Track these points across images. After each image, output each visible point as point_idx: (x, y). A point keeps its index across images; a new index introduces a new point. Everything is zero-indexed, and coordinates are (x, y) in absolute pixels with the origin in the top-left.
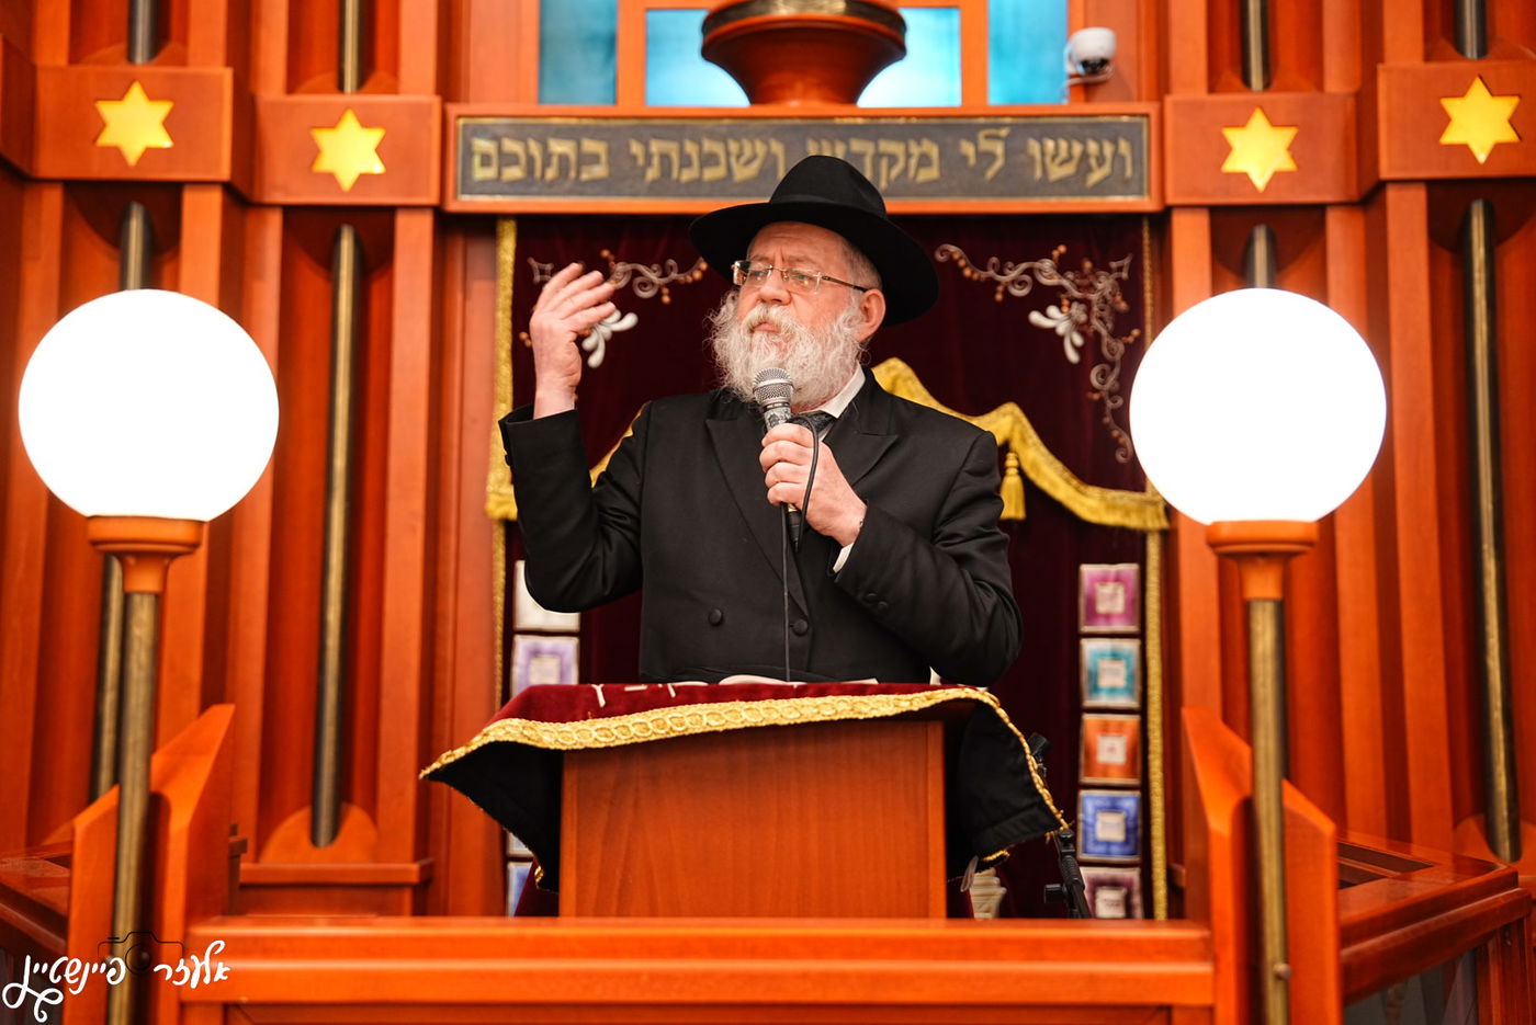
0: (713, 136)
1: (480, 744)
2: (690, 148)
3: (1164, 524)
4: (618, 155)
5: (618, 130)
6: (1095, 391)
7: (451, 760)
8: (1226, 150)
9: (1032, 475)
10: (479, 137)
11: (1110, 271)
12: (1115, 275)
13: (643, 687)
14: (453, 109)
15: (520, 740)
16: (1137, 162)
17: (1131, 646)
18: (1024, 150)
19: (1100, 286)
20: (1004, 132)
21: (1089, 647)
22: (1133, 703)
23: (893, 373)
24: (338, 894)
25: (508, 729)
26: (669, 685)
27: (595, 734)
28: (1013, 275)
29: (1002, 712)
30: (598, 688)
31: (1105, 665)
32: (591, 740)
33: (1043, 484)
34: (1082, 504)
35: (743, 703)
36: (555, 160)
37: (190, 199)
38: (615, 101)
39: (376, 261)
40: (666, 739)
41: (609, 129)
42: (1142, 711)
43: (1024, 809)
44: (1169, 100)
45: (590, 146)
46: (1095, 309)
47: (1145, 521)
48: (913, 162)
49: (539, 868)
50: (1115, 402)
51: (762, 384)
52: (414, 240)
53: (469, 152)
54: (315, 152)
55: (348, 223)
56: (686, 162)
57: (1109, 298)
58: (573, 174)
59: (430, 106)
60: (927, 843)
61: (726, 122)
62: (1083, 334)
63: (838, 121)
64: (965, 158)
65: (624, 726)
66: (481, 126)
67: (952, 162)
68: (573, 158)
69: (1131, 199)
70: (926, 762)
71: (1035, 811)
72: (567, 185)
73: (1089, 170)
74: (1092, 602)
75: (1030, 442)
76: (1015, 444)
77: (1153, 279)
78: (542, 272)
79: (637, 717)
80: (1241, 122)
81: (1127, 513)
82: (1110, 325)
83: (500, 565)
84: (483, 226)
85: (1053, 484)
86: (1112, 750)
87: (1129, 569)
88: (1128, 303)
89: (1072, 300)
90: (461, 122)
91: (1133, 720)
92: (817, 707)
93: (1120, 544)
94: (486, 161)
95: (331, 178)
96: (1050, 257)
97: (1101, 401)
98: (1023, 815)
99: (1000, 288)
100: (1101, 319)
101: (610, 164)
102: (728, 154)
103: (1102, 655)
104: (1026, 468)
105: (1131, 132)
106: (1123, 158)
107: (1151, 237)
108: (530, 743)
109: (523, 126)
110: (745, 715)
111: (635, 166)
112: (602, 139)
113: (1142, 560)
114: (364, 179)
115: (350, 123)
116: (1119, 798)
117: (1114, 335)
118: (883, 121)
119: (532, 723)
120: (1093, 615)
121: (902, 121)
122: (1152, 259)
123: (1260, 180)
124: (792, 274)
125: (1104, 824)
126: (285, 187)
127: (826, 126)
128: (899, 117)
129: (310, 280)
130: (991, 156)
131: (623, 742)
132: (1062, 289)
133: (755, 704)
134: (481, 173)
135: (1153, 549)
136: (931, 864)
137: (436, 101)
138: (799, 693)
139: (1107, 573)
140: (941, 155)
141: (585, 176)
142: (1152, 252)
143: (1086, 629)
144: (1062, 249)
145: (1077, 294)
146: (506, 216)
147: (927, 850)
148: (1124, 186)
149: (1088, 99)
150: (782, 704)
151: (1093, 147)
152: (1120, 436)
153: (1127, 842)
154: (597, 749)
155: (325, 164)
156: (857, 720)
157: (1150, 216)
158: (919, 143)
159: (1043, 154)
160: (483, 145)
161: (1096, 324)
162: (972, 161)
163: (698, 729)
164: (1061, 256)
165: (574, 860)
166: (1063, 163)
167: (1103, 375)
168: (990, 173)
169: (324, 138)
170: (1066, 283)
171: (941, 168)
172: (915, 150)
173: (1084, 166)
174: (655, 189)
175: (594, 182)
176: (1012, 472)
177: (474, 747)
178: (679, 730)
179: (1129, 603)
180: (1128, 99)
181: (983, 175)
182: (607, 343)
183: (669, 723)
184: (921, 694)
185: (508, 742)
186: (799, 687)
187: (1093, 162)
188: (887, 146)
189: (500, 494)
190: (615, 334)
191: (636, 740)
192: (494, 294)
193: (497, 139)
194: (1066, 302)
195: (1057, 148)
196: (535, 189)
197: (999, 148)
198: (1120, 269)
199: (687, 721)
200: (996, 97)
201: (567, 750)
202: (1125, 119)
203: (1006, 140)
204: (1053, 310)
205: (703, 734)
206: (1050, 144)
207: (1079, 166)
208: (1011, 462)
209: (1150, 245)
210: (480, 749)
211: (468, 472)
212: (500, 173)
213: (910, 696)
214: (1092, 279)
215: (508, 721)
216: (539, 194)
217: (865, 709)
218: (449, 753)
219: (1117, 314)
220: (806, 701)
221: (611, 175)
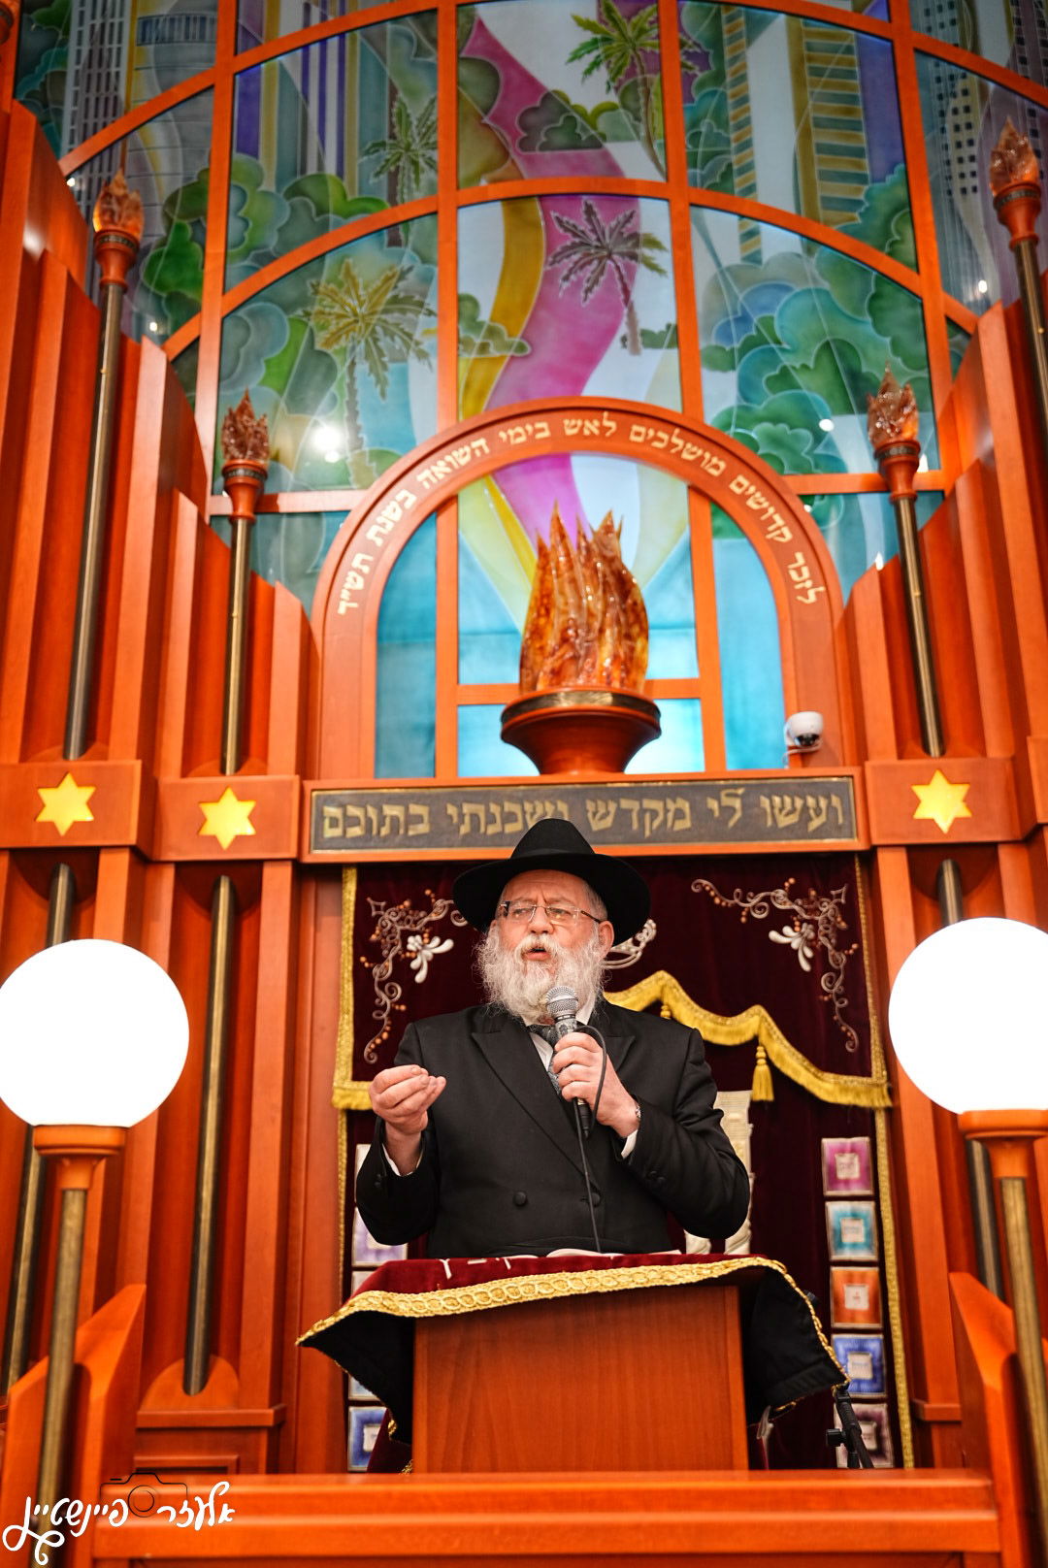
0: (511, 799)
1: (347, 1314)
2: (494, 808)
3: (888, 1103)
4: (437, 816)
5: (438, 796)
6: (826, 994)
7: (322, 1328)
8: (916, 802)
9: (778, 1065)
10: (329, 805)
11: (831, 897)
12: (835, 901)
13: (483, 1261)
14: (309, 785)
15: (380, 1310)
16: (846, 813)
17: (867, 1207)
18: (758, 805)
19: (824, 910)
20: (740, 791)
21: (833, 1209)
22: (873, 1257)
23: (661, 983)
24: (205, 1436)
25: (371, 1300)
26: (505, 1258)
27: (443, 1303)
28: (754, 902)
29: (788, 1278)
30: (446, 1263)
31: (847, 1223)
32: (440, 1308)
33: (788, 1071)
34: (820, 1088)
35: (568, 1274)
36: (388, 821)
37: (105, 859)
38: (435, 776)
39: (247, 903)
40: (504, 1307)
41: (430, 796)
42: (881, 1263)
43: (810, 1365)
44: (868, 765)
45: (416, 809)
46: (821, 928)
47: (872, 1101)
48: (670, 815)
49: (392, 1422)
50: (842, 1002)
51: (554, 1000)
52: (277, 885)
53: (321, 816)
54: (202, 820)
55: (226, 875)
56: (491, 820)
57: (832, 919)
58: (402, 831)
59: (291, 783)
60: (729, 1397)
61: (522, 788)
62: (812, 948)
63: (609, 785)
64: (711, 811)
65: (467, 1296)
66: (330, 796)
67: (701, 815)
68: (402, 819)
69: (844, 841)
70: (725, 1322)
71: (821, 1366)
72: (397, 839)
73: (810, 819)
74: (833, 1170)
75: (775, 1037)
76: (763, 1039)
77: (865, 903)
78: (378, 908)
79: (479, 1288)
80: (926, 781)
81: (858, 1094)
82: (833, 941)
83: (343, 1148)
84: (332, 873)
85: (795, 1071)
86: (857, 1298)
87: (862, 1141)
88: (847, 923)
89: (802, 921)
90: (315, 794)
91: (873, 1271)
92: (631, 1276)
93: (852, 1121)
94: (334, 823)
95: (214, 839)
96: (783, 888)
97: (831, 1003)
98: (811, 1370)
99: (744, 913)
100: (826, 935)
101: (431, 823)
102: (524, 813)
103: (844, 1215)
104: (773, 1058)
105: (841, 791)
106: (836, 809)
107: (861, 871)
108: (389, 1312)
109: (363, 795)
110: (570, 1284)
111: (451, 824)
112: (424, 804)
113: (872, 1134)
114: (239, 840)
115: (229, 797)
116: (865, 1340)
117: (837, 948)
118: (644, 784)
119: (389, 1294)
120: (835, 1181)
121: (661, 784)
122: (863, 888)
123: (944, 825)
124: (552, 911)
125: (853, 1364)
126: (178, 847)
127: (601, 789)
128: (658, 781)
129: (195, 919)
130: (732, 810)
131: (468, 1310)
132: (794, 912)
133: (578, 1275)
134: (329, 833)
135: (881, 1123)
136: (733, 1416)
137: (297, 778)
138: (616, 1264)
139: (844, 1145)
140: (691, 808)
141: (411, 833)
142: (863, 882)
143: (829, 1193)
144: (792, 881)
145: (805, 916)
146: (349, 865)
147: (730, 1404)
148: (837, 830)
149: (804, 765)
150: (601, 1274)
151: (811, 801)
152: (848, 1030)
153: (874, 1380)
154: (445, 1316)
155: (209, 830)
156: (666, 1286)
157: (860, 853)
158: (675, 801)
159: (772, 807)
160: (331, 811)
161: (823, 940)
162: (717, 814)
163: (531, 1298)
164: (791, 885)
165: (425, 1416)
166: (788, 814)
167: (831, 981)
168: (731, 823)
169: (209, 810)
170: (796, 908)
171: (692, 820)
172: (671, 806)
173: (805, 816)
174: (467, 841)
175: (418, 837)
176: (762, 1061)
177: (342, 1317)
178: (514, 1299)
179: (864, 1170)
180: (836, 764)
181: (727, 824)
182: (429, 963)
183: (506, 1293)
184: (720, 1263)
185: (370, 1312)
186: (616, 1258)
187: (812, 812)
188: (648, 804)
189: (344, 1089)
190: (435, 955)
191: (478, 1308)
192: (340, 927)
193: (343, 806)
194: (797, 923)
195: (783, 802)
196: (372, 844)
197: (737, 804)
198: (839, 896)
199: (521, 1290)
200: (732, 765)
201: (420, 1318)
202: (835, 779)
203: (742, 797)
204: (787, 930)
205: (535, 1301)
206: (777, 800)
207: (801, 815)
208: (760, 1053)
209: (861, 877)
210: (347, 1318)
211: (318, 1070)
212: (345, 832)
213: (709, 1265)
214: (817, 904)
215: (370, 1293)
216: (376, 847)
217: (672, 1277)
218: (320, 1322)
219: (839, 932)
220: (621, 1271)
221: (431, 831)
